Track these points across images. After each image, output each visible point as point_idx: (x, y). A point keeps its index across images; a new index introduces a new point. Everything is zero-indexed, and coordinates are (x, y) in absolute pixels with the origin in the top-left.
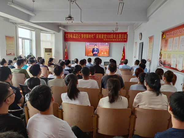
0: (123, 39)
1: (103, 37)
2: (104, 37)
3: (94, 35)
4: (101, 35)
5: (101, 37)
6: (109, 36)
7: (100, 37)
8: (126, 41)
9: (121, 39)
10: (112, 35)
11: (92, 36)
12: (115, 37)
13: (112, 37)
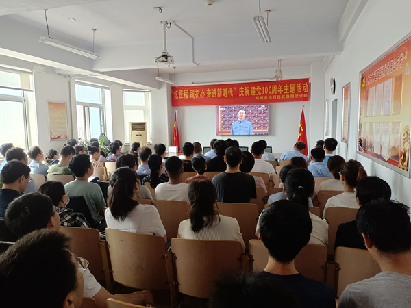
0: (299, 94)
1: (253, 93)
2: (256, 92)
3: (235, 88)
4: (250, 89)
5: (250, 92)
6: (267, 90)
7: (247, 92)
8: (307, 99)
9: (296, 93)
10: (274, 87)
11: (230, 91)
12: (280, 91)
13: (275, 92)
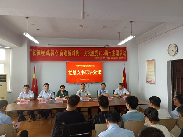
0: (121, 56)
1: (93, 55)
2: (95, 54)
3: (80, 51)
4: (91, 52)
5: (91, 54)
6: (102, 53)
7: (89, 53)
8: (126, 60)
9: (119, 56)
10: (106, 51)
11: (77, 52)
12: (110, 54)
13: (107, 54)
